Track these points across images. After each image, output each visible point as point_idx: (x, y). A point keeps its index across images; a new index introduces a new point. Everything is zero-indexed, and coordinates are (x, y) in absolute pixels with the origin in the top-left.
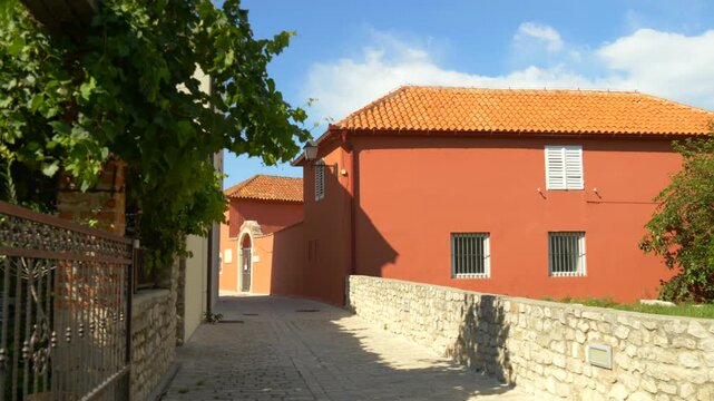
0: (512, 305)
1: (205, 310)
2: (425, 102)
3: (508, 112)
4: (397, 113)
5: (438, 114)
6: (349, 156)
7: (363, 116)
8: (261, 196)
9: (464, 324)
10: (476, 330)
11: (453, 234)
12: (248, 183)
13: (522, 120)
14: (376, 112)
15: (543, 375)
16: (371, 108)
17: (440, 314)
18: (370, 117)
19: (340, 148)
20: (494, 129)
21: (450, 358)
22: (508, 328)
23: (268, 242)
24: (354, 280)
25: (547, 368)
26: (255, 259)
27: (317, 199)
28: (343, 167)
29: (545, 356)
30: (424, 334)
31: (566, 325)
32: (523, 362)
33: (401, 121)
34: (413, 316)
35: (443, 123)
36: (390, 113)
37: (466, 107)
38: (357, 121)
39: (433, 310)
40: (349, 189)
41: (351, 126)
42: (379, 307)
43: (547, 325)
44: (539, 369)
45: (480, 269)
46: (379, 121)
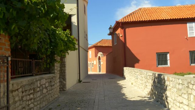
0: (168, 78)
1: (79, 79)
2: (147, 12)
3: (174, 13)
4: (138, 16)
5: (151, 15)
6: (122, 31)
7: (127, 18)
8: (104, 45)
9: (153, 84)
10: (156, 86)
11: (157, 53)
12: (100, 42)
13: (179, 15)
14: (131, 16)
15: (179, 107)
16: (130, 15)
17: (146, 80)
18: (129, 18)
19: (120, 28)
20: (169, 18)
21: (149, 96)
22: (166, 87)
23: (105, 58)
24: (125, 68)
25: (181, 104)
26: (102, 63)
27: (115, 44)
28: (121, 34)
29: (180, 99)
30: (142, 87)
31: (188, 87)
32: (172, 101)
33: (139, 18)
34: (139, 81)
35: (152, 18)
36: (135, 16)
37: (160, 13)
38: (125, 19)
39: (144, 79)
40: (123, 41)
41: (123, 21)
42: (130, 77)
43: (180, 87)
44: (178, 104)
45: (166, 64)
46: (132, 19)
